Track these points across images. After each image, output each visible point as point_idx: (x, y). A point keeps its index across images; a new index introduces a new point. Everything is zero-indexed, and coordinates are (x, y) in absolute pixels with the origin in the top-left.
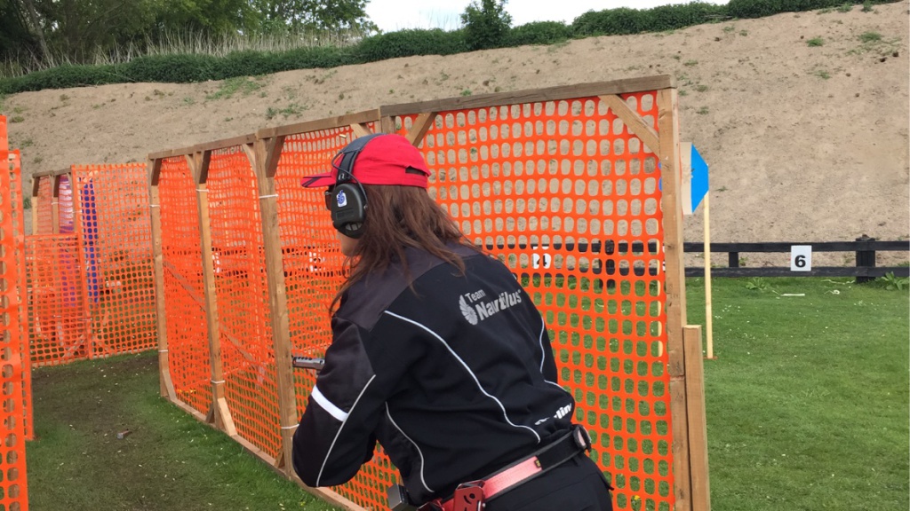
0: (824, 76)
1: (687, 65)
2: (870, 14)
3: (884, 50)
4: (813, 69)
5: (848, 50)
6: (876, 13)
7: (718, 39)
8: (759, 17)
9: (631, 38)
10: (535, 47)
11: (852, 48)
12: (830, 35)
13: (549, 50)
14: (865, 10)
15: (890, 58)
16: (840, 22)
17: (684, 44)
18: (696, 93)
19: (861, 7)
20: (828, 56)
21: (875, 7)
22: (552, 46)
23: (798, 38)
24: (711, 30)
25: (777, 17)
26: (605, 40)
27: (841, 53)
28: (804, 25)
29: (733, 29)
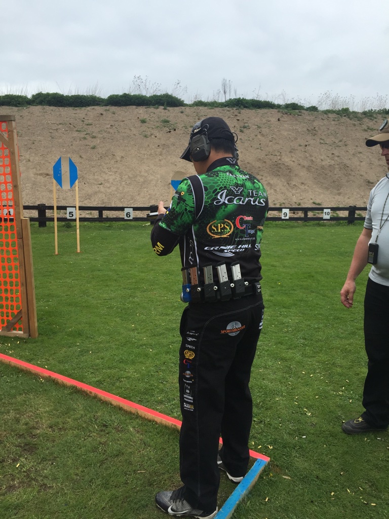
0: (146, 136)
1: (88, 125)
2: (166, 111)
3: (170, 128)
4: (142, 133)
5: (156, 126)
6: (169, 111)
7: (102, 114)
8: (120, 106)
9: (61, 108)
10: (11, 107)
11: (158, 125)
12: (150, 118)
13: (18, 110)
14: (165, 109)
15: (172, 131)
16: (154, 113)
17: (86, 115)
18: (90, 139)
19: (163, 107)
20: (148, 128)
21: (168, 108)
22: (20, 108)
23: (137, 118)
24: (99, 109)
25: (128, 107)
26: (48, 108)
27: (153, 127)
28: (140, 112)
29: (109, 110)
